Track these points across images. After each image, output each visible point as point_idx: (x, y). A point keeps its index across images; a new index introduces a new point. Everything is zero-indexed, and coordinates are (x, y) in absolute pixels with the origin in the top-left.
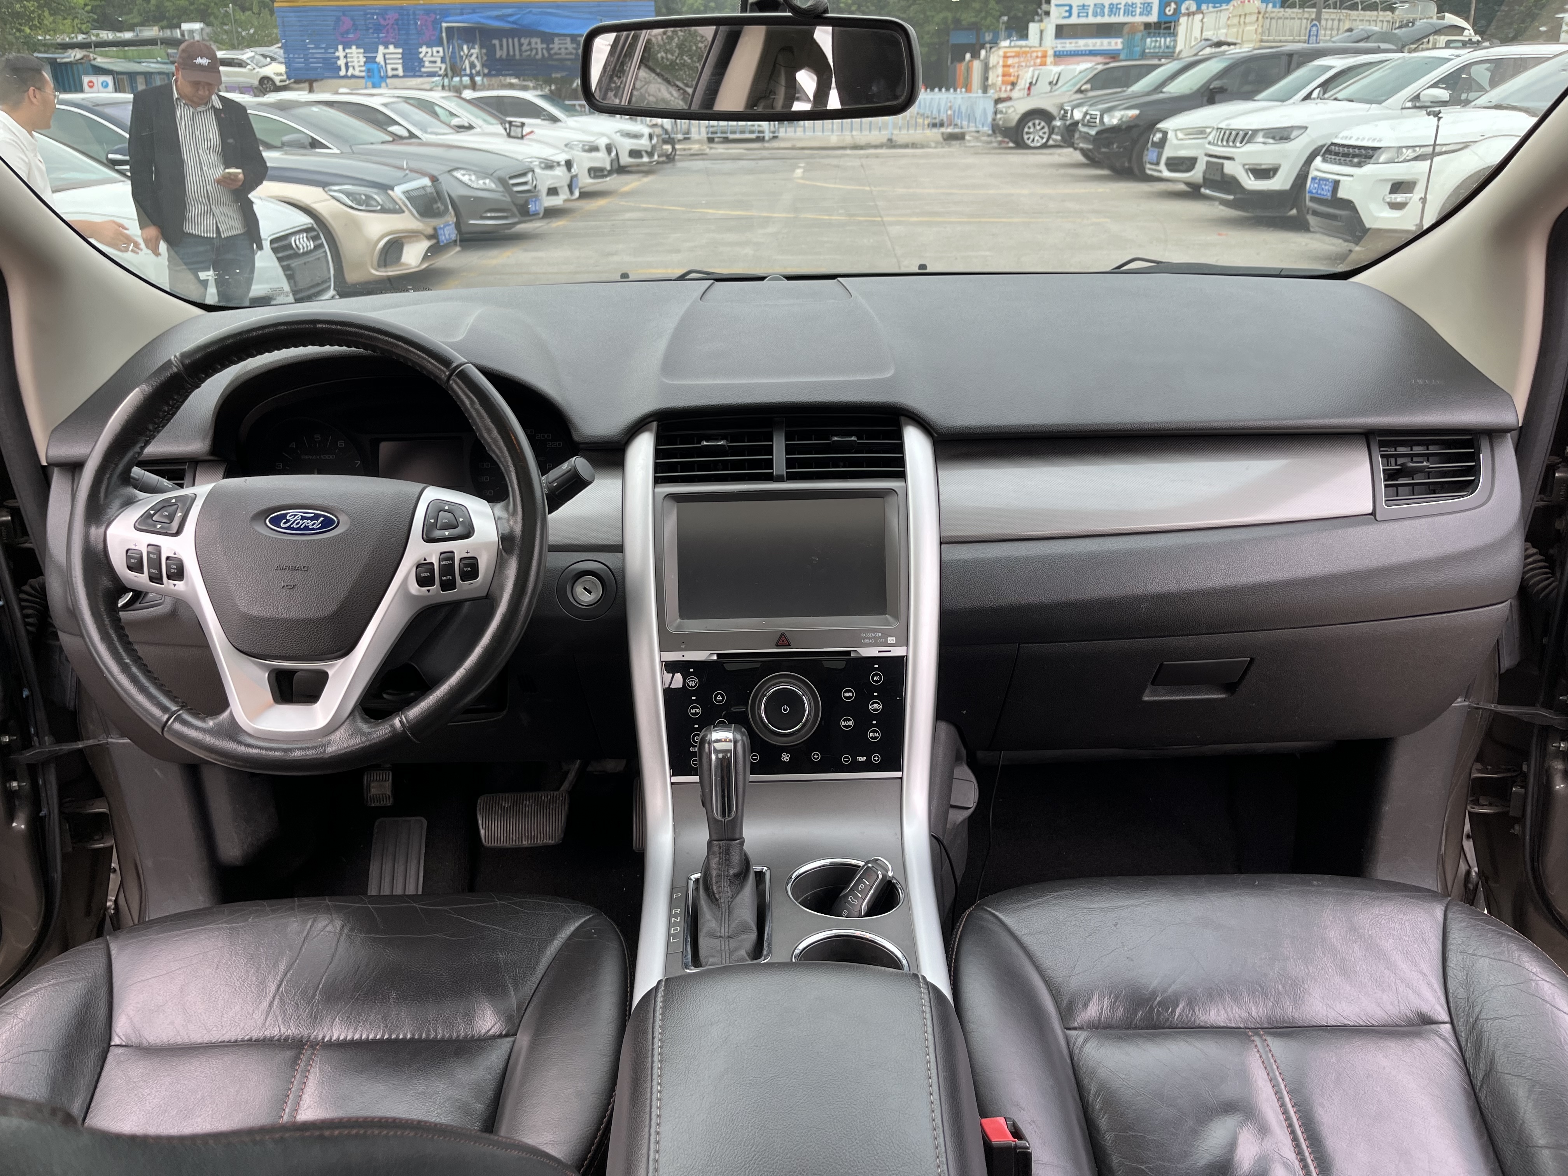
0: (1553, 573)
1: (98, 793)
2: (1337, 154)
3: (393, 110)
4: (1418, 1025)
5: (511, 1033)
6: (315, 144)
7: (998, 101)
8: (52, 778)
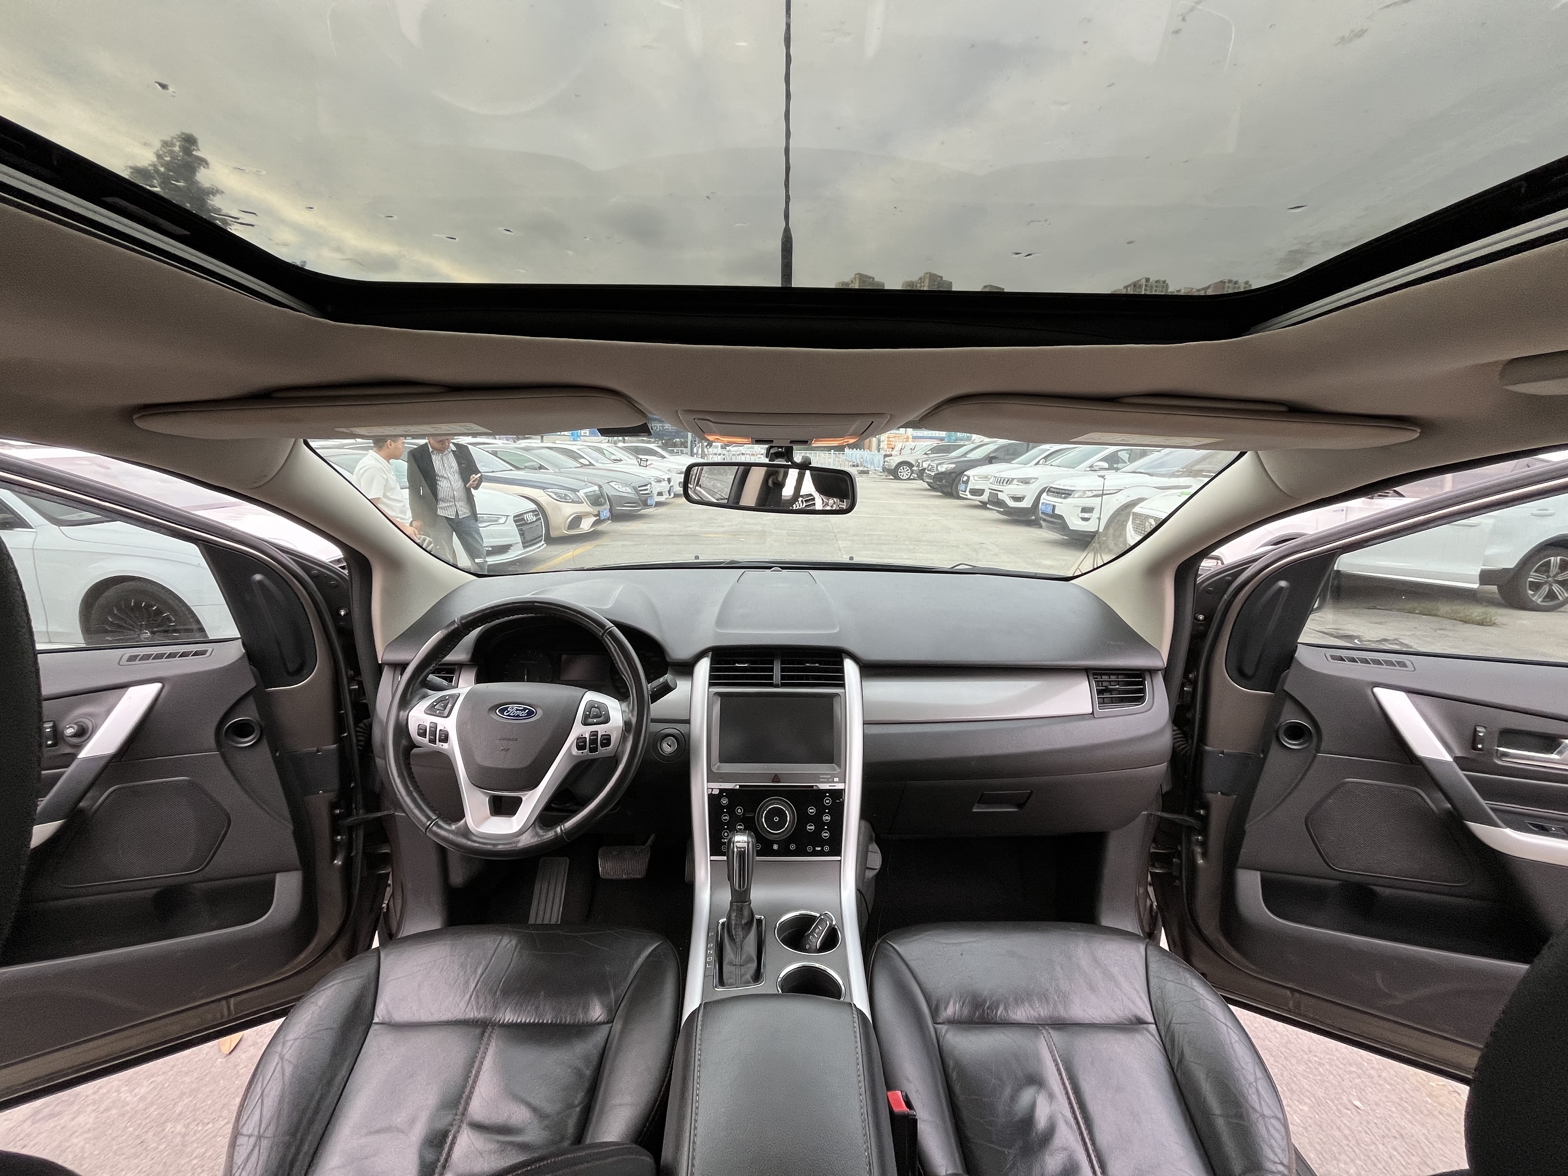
0: (1187, 740)
1: (386, 840)
2: (1054, 492)
3: (582, 452)
4: (1136, 1024)
5: (610, 1021)
6: (541, 467)
7: (886, 456)
8: (361, 833)
